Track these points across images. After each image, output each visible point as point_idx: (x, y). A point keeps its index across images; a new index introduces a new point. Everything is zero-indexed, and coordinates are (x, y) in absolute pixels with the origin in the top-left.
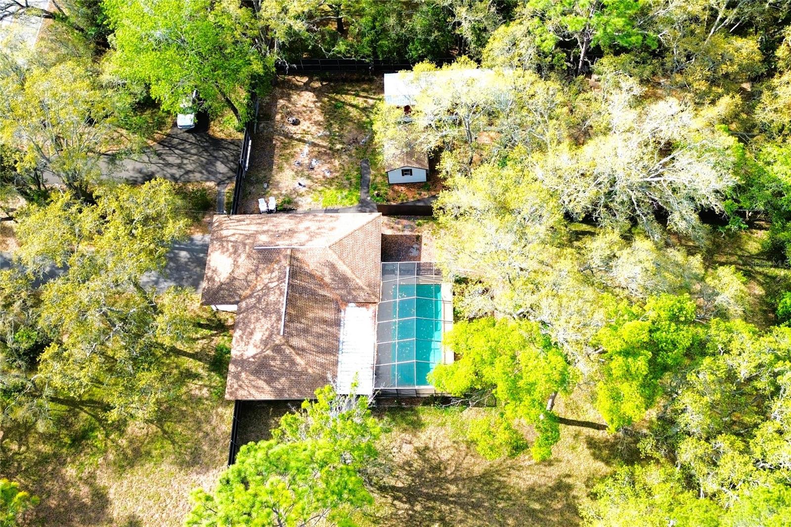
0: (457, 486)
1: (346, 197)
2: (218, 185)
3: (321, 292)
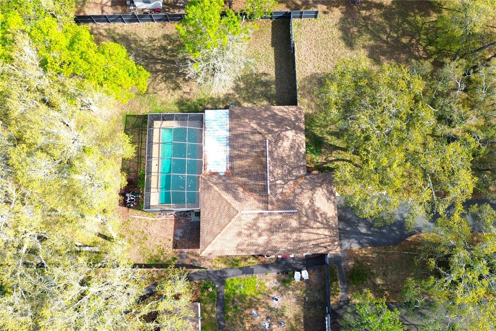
0: (156, 69)
1: (237, 287)
2: (348, 301)
3: (244, 179)
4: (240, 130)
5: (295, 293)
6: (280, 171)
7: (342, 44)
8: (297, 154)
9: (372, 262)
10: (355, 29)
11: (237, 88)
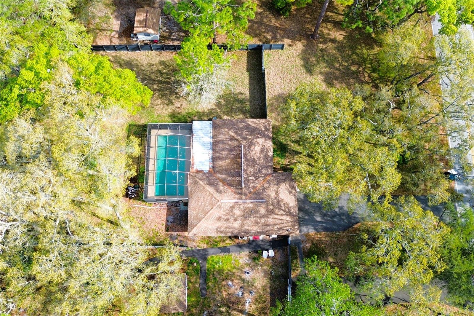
1: (216, 263)
3: (224, 176)
4: (221, 137)
5: (263, 268)
6: (252, 170)
7: (303, 70)
8: (266, 157)
9: (325, 244)
10: (314, 59)
11: (218, 105)
